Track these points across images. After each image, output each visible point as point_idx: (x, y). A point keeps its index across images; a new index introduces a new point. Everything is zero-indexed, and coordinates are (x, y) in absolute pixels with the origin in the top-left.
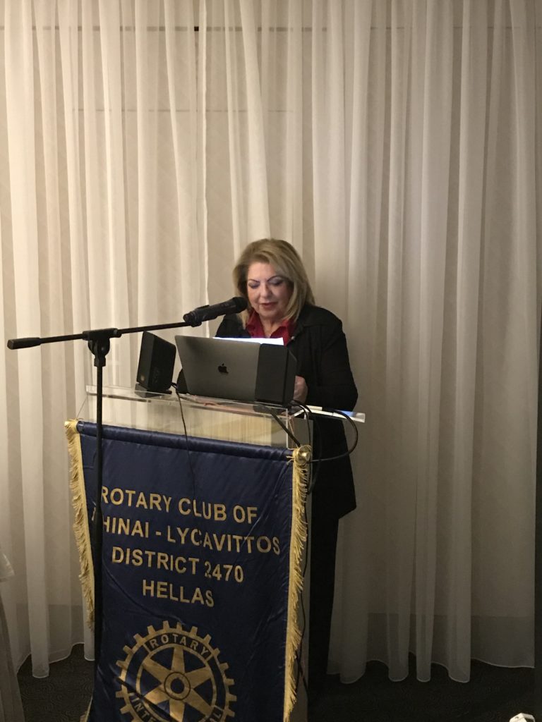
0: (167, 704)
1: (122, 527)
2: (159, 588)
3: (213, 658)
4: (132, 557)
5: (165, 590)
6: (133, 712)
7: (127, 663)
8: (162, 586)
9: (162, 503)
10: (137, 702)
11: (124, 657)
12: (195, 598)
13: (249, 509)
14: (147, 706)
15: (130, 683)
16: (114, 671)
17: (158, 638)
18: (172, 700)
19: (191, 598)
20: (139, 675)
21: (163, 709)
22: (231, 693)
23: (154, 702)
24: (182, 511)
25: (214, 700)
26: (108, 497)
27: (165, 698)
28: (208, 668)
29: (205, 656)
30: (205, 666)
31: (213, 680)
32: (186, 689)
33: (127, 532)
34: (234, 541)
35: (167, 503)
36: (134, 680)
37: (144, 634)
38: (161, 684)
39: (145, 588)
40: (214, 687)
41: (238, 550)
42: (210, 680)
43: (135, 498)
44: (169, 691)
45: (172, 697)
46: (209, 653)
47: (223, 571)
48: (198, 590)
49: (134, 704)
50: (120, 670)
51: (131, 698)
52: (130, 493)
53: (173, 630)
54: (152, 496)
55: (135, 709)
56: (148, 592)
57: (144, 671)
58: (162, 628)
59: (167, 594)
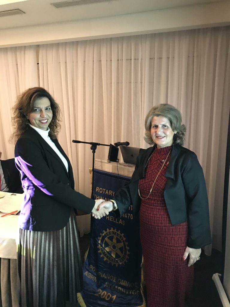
0: (111, 252)
3: (124, 241)
5: (112, 219)
6: (101, 253)
7: (101, 238)
8: (111, 217)
9: (112, 194)
10: (103, 250)
11: (100, 236)
12: (120, 222)
14: (105, 251)
15: (101, 244)
16: (97, 240)
17: (110, 232)
18: (112, 251)
20: (104, 242)
21: (110, 253)
22: (128, 251)
23: (108, 251)
25: (124, 253)
26: (99, 190)
27: (111, 250)
28: (122, 243)
30: (121, 242)
31: (124, 247)
32: (117, 248)
35: (114, 194)
36: (103, 243)
37: (106, 231)
38: (109, 245)
40: (124, 249)
41: (132, 210)
42: (123, 247)
43: (105, 191)
44: (112, 248)
45: (112, 250)
46: (123, 239)
47: (128, 215)
48: (121, 220)
49: (102, 250)
50: (99, 240)
51: (101, 249)
52: (104, 190)
53: (113, 231)
54: (110, 191)
55: (102, 252)
56: (108, 218)
57: (105, 241)
58: (111, 229)
59: (113, 220)
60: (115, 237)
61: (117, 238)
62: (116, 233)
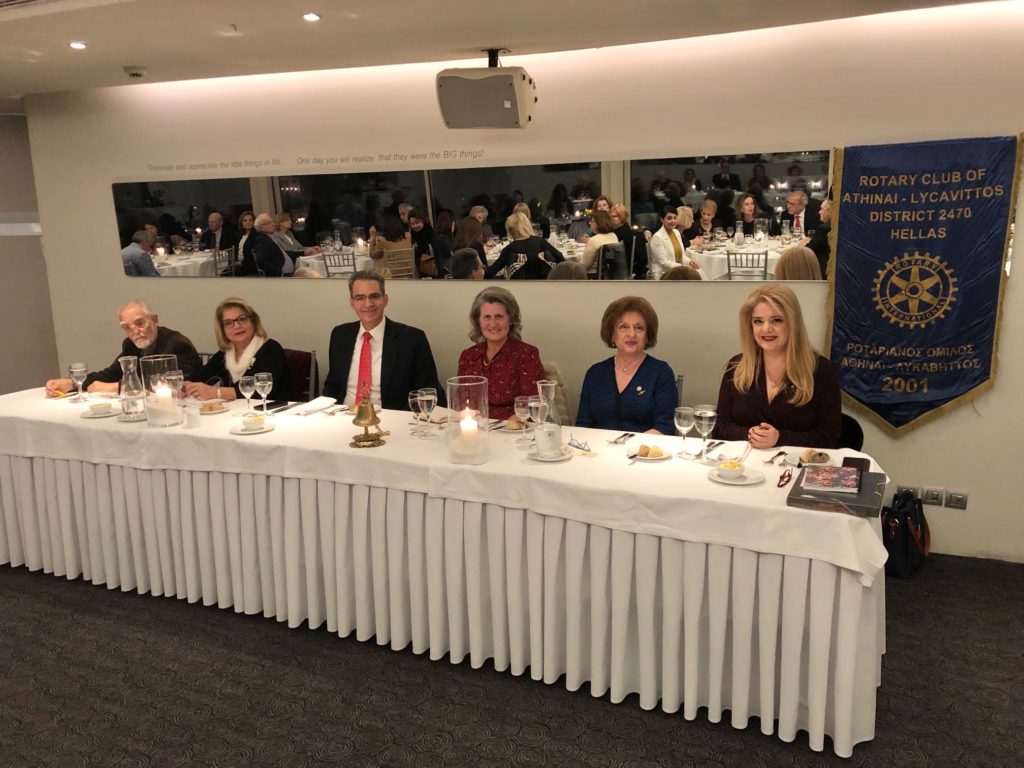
0: (906, 301)
1: (879, 199)
2: (903, 234)
3: (941, 269)
4: (884, 216)
5: (907, 234)
6: (884, 309)
7: (880, 280)
8: (905, 232)
9: (909, 181)
10: (887, 303)
12: (929, 235)
13: (980, 170)
14: (893, 305)
17: (901, 264)
18: (910, 299)
19: (926, 235)
20: (888, 286)
22: (954, 286)
24: (924, 182)
25: (941, 294)
26: (868, 182)
27: (905, 299)
28: (937, 276)
29: (934, 270)
30: (933, 275)
31: (940, 282)
32: (920, 291)
33: (881, 202)
34: (965, 194)
35: (913, 180)
36: (885, 290)
38: (902, 290)
39: (893, 234)
40: (941, 287)
41: (968, 198)
42: (938, 283)
43: (887, 181)
44: (908, 294)
45: (910, 297)
46: (938, 267)
47: (956, 213)
48: (932, 230)
49: (885, 304)
50: (876, 284)
51: (882, 301)
52: (884, 178)
53: (912, 257)
54: (901, 177)
55: (885, 307)
56: (895, 236)
57: (892, 284)
59: (909, 236)
60: (915, 270)
61: (920, 269)
62: (917, 260)
